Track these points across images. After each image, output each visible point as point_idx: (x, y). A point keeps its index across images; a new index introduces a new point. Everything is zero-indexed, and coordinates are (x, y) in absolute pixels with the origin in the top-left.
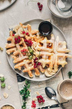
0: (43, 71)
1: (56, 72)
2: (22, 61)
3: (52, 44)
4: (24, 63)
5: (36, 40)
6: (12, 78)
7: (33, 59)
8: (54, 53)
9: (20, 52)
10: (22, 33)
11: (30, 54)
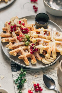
0: (40, 58)
1: (55, 60)
2: (18, 47)
3: (49, 32)
4: (20, 48)
5: (32, 29)
6: (6, 68)
7: (29, 46)
8: (52, 41)
9: (16, 39)
10: (18, 22)
11: (27, 39)
